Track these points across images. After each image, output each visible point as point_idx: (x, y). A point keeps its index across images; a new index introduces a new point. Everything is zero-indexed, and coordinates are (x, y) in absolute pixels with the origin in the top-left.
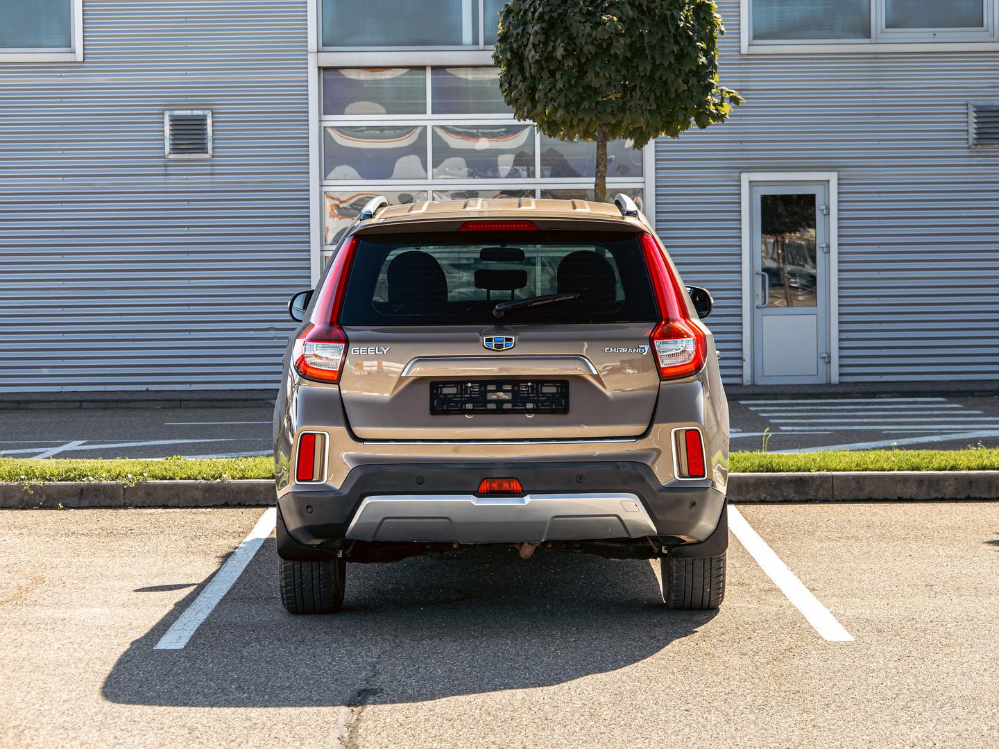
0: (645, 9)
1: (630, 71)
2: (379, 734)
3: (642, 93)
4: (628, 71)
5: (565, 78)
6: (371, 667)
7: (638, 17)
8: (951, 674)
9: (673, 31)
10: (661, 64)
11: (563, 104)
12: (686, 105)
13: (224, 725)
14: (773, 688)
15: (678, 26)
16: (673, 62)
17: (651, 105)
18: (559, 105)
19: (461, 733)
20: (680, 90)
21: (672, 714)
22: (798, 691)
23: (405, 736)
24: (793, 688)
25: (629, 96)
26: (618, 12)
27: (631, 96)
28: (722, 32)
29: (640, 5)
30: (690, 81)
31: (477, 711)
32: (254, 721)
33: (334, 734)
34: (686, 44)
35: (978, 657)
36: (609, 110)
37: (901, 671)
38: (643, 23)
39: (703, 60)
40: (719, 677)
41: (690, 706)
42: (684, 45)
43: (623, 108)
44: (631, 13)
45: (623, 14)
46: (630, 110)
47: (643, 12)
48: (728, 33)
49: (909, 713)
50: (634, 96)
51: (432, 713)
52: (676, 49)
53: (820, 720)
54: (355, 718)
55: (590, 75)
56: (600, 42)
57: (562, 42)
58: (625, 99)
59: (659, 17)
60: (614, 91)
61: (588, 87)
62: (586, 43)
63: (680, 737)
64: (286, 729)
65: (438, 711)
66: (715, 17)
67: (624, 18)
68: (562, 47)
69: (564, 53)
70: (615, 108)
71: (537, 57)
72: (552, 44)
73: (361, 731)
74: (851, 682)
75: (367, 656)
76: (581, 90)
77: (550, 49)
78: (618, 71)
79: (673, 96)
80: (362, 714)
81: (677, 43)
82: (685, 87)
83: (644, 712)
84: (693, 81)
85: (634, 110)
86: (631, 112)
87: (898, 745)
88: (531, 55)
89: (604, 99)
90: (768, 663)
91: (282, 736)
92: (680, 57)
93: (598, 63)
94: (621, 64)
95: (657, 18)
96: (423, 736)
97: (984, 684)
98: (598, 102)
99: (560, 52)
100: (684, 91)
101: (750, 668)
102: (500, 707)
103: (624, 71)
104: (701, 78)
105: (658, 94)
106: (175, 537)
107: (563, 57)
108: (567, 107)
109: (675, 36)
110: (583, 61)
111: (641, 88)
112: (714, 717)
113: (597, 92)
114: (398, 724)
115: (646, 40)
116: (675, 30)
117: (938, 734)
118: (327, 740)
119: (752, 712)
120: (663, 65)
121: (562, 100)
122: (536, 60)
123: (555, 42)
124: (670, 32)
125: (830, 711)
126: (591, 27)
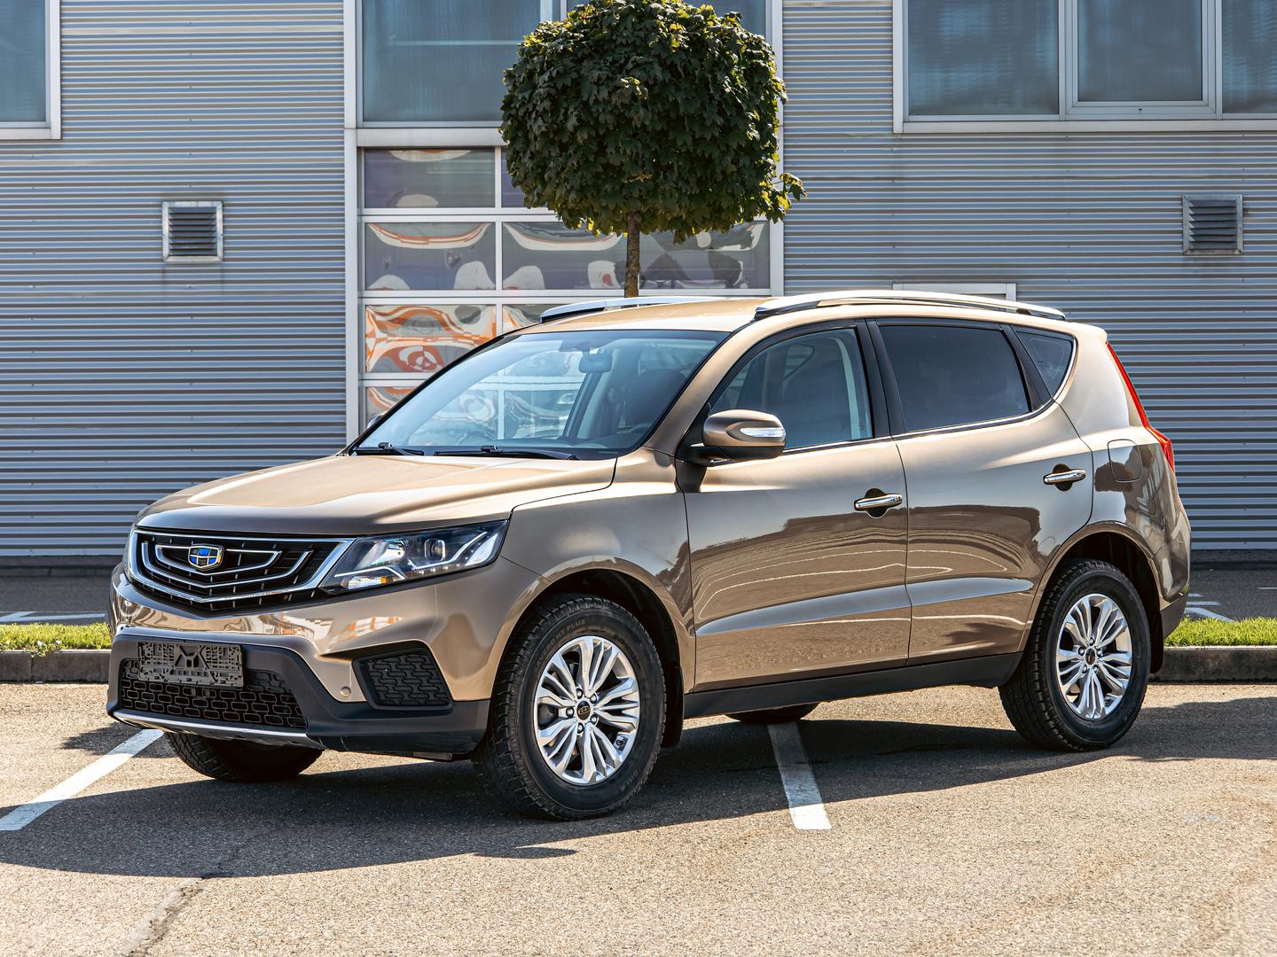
0: (680, 70)
1: (663, 147)
2: (201, 918)
3: (680, 174)
4: (660, 146)
5: (579, 154)
6: (232, 850)
7: (670, 80)
8: (921, 864)
9: (717, 97)
10: (702, 138)
11: (577, 186)
12: (733, 190)
13: (23, 907)
14: (698, 877)
15: (724, 92)
16: (717, 135)
17: (692, 188)
18: (572, 187)
19: (298, 918)
20: (729, 171)
21: (560, 901)
22: (728, 880)
23: (230, 921)
24: (723, 877)
25: (662, 176)
26: (643, 74)
27: (665, 177)
28: (784, 101)
29: (673, 65)
30: (741, 161)
31: (332, 897)
32: (61, 903)
33: (148, 917)
34: (734, 114)
35: (966, 848)
36: (636, 194)
37: (864, 860)
38: (678, 89)
39: (755, 134)
40: (643, 866)
41: (588, 893)
42: (731, 115)
43: (653, 192)
44: (660, 76)
45: (650, 77)
46: (663, 195)
47: (675, 74)
48: (790, 102)
49: (843, 903)
50: (669, 178)
51: (276, 897)
52: (720, 121)
53: (733, 909)
54: (183, 902)
55: (610, 150)
56: (622, 111)
57: (575, 109)
58: (657, 181)
59: (700, 80)
60: (641, 172)
61: (607, 166)
62: (604, 110)
63: (554, 925)
64: (94, 911)
65: (285, 896)
66: (775, 81)
67: (651, 82)
68: (576, 116)
69: (577, 124)
70: (644, 193)
71: (544, 129)
72: (563, 111)
73: (181, 914)
74: (797, 872)
75: (235, 839)
76: (600, 169)
77: (561, 117)
78: (647, 147)
79: (720, 178)
80: (193, 898)
81: (721, 113)
82: (734, 168)
83: (529, 899)
84: (744, 161)
85: (668, 195)
86: (664, 197)
87: (806, 934)
88: (537, 126)
89: (630, 181)
90: (711, 851)
91: (83, 919)
92: (727, 130)
93: (621, 137)
94: (651, 139)
95: (697, 81)
96: (251, 920)
97: (954, 874)
98: (623, 184)
99: (572, 122)
100: (733, 172)
101: (686, 856)
102: (361, 892)
103: (655, 147)
104: (754, 158)
105: (699, 175)
106: (79, 715)
107: (576, 129)
108: (582, 190)
109: (720, 104)
110: (602, 133)
111: (679, 167)
112: (606, 906)
113: (619, 171)
114: (230, 908)
115: (682, 110)
116: (721, 97)
117: (861, 923)
118: (136, 922)
119: (658, 900)
120: (705, 139)
121: (576, 183)
122: (542, 133)
123: (567, 109)
124: (712, 98)
125: (751, 900)
126: (609, 92)
